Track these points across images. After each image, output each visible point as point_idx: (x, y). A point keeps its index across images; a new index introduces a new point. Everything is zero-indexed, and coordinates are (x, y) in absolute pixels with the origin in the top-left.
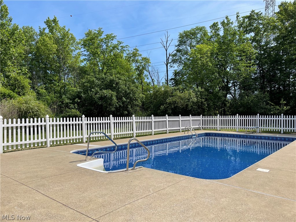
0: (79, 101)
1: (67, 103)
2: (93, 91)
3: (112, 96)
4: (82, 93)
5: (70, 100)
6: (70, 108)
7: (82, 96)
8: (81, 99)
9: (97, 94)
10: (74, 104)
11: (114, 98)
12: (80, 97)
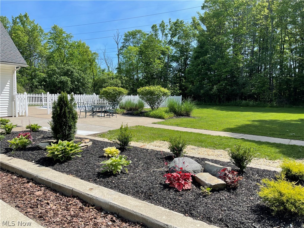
0: (45, 84)
1: (36, 85)
2: (54, 77)
3: (67, 81)
4: (47, 78)
5: (39, 83)
6: (38, 89)
7: (47, 80)
8: (46, 83)
9: (57, 79)
10: (41, 86)
11: (69, 83)
12: (46, 81)
